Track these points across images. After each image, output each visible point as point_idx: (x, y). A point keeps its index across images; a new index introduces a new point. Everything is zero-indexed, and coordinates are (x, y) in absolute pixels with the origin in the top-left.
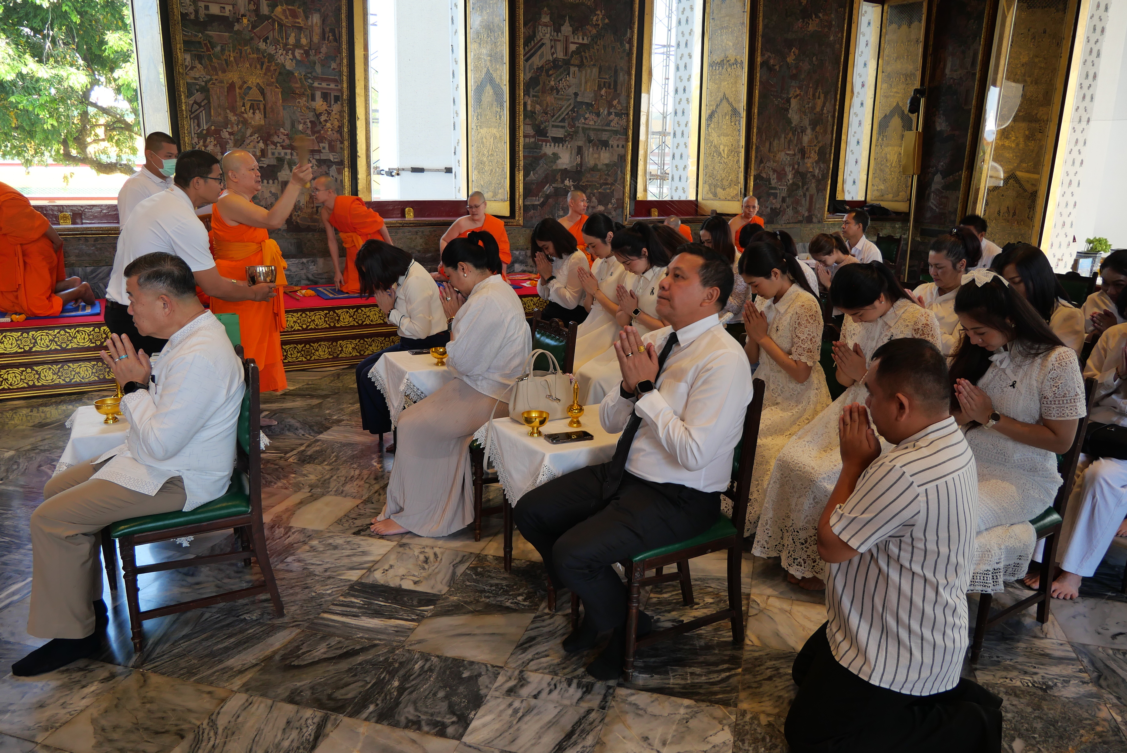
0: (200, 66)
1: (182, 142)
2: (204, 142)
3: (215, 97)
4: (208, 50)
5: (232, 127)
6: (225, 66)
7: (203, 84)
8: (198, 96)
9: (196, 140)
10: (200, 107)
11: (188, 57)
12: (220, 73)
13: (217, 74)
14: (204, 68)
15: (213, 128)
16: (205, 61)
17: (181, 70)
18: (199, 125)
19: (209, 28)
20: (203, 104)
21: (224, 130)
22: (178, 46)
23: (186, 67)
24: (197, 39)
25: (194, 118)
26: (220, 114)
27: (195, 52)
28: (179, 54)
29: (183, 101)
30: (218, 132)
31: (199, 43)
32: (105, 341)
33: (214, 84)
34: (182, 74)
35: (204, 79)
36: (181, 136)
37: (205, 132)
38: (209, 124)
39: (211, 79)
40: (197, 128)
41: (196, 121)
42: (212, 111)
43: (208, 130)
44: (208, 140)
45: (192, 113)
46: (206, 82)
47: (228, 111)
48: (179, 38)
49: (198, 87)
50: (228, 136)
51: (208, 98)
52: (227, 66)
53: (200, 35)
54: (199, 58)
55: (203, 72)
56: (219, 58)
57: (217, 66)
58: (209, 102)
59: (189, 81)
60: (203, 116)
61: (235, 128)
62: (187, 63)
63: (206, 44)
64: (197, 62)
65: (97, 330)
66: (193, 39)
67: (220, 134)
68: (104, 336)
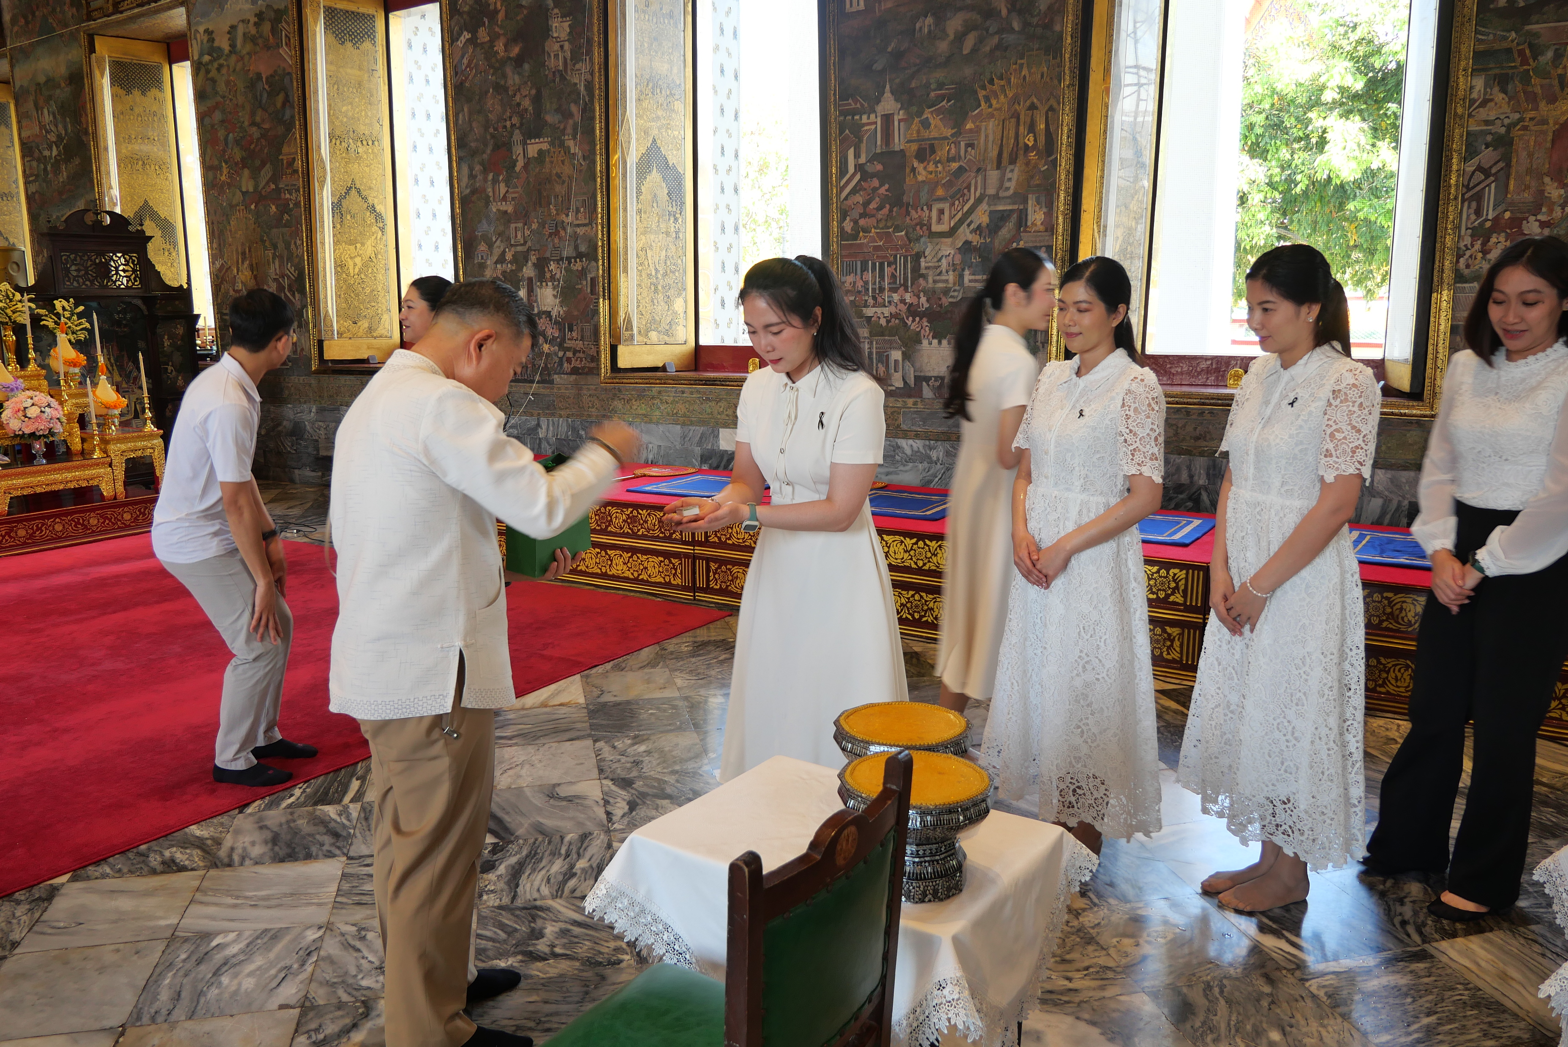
0: (1502, 95)
1: (1438, 245)
2: (1484, 244)
3: (1524, 154)
4: (1524, 62)
5: (1551, 211)
6: (1557, 88)
7: (1503, 130)
8: (1487, 156)
9: (1468, 240)
10: (1487, 177)
11: (1479, 83)
12: (1542, 104)
13: (1536, 108)
14: (1510, 99)
15: (1507, 215)
16: (1516, 86)
17: (1460, 111)
18: (1478, 212)
19: (1534, 18)
20: (1494, 171)
21: (1532, 219)
22: (1463, 64)
23: (1472, 102)
24: (1505, 45)
25: (1471, 199)
26: (1527, 187)
27: (1497, 71)
28: (1461, 79)
29: (1455, 167)
30: (1516, 222)
31: (1509, 51)
32: (1173, 593)
33: (1525, 128)
34: (1461, 117)
35: (1506, 121)
36: (1439, 234)
37: (1488, 224)
38: (1500, 209)
39: (1521, 120)
40: (1473, 217)
41: (1474, 205)
42: (1512, 183)
43: (1496, 220)
44: (1494, 240)
45: (1468, 188)
46: (1509, 127)
47: (1547, 180)
48: (1466, 48)
49: (1489, 138)
50: (1539, 230)
51: (1507, 159)
52: (1562, 89)
53: (1513, 34)
54: (1503, 81)
55: (1506, 109)
56: (1545, 74)
57: (1538, 90)
58: (1509, 165)
59: (1474, 128)
60: (1491, 194)
61: (1558, 213)
62: (1475, 95)
63: (1521, 53)
64: (1496, 89)
65: (1163, 572)
66: (1497, 46)
67: (1520, 227)
68: (1173, 585)
